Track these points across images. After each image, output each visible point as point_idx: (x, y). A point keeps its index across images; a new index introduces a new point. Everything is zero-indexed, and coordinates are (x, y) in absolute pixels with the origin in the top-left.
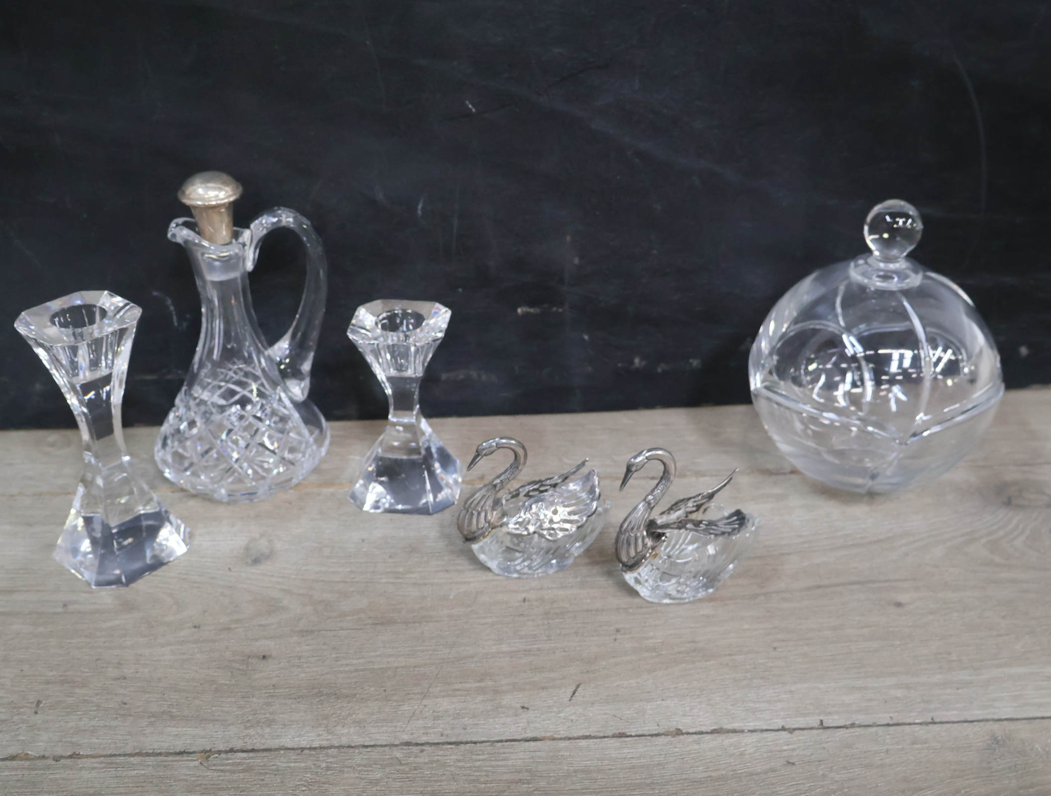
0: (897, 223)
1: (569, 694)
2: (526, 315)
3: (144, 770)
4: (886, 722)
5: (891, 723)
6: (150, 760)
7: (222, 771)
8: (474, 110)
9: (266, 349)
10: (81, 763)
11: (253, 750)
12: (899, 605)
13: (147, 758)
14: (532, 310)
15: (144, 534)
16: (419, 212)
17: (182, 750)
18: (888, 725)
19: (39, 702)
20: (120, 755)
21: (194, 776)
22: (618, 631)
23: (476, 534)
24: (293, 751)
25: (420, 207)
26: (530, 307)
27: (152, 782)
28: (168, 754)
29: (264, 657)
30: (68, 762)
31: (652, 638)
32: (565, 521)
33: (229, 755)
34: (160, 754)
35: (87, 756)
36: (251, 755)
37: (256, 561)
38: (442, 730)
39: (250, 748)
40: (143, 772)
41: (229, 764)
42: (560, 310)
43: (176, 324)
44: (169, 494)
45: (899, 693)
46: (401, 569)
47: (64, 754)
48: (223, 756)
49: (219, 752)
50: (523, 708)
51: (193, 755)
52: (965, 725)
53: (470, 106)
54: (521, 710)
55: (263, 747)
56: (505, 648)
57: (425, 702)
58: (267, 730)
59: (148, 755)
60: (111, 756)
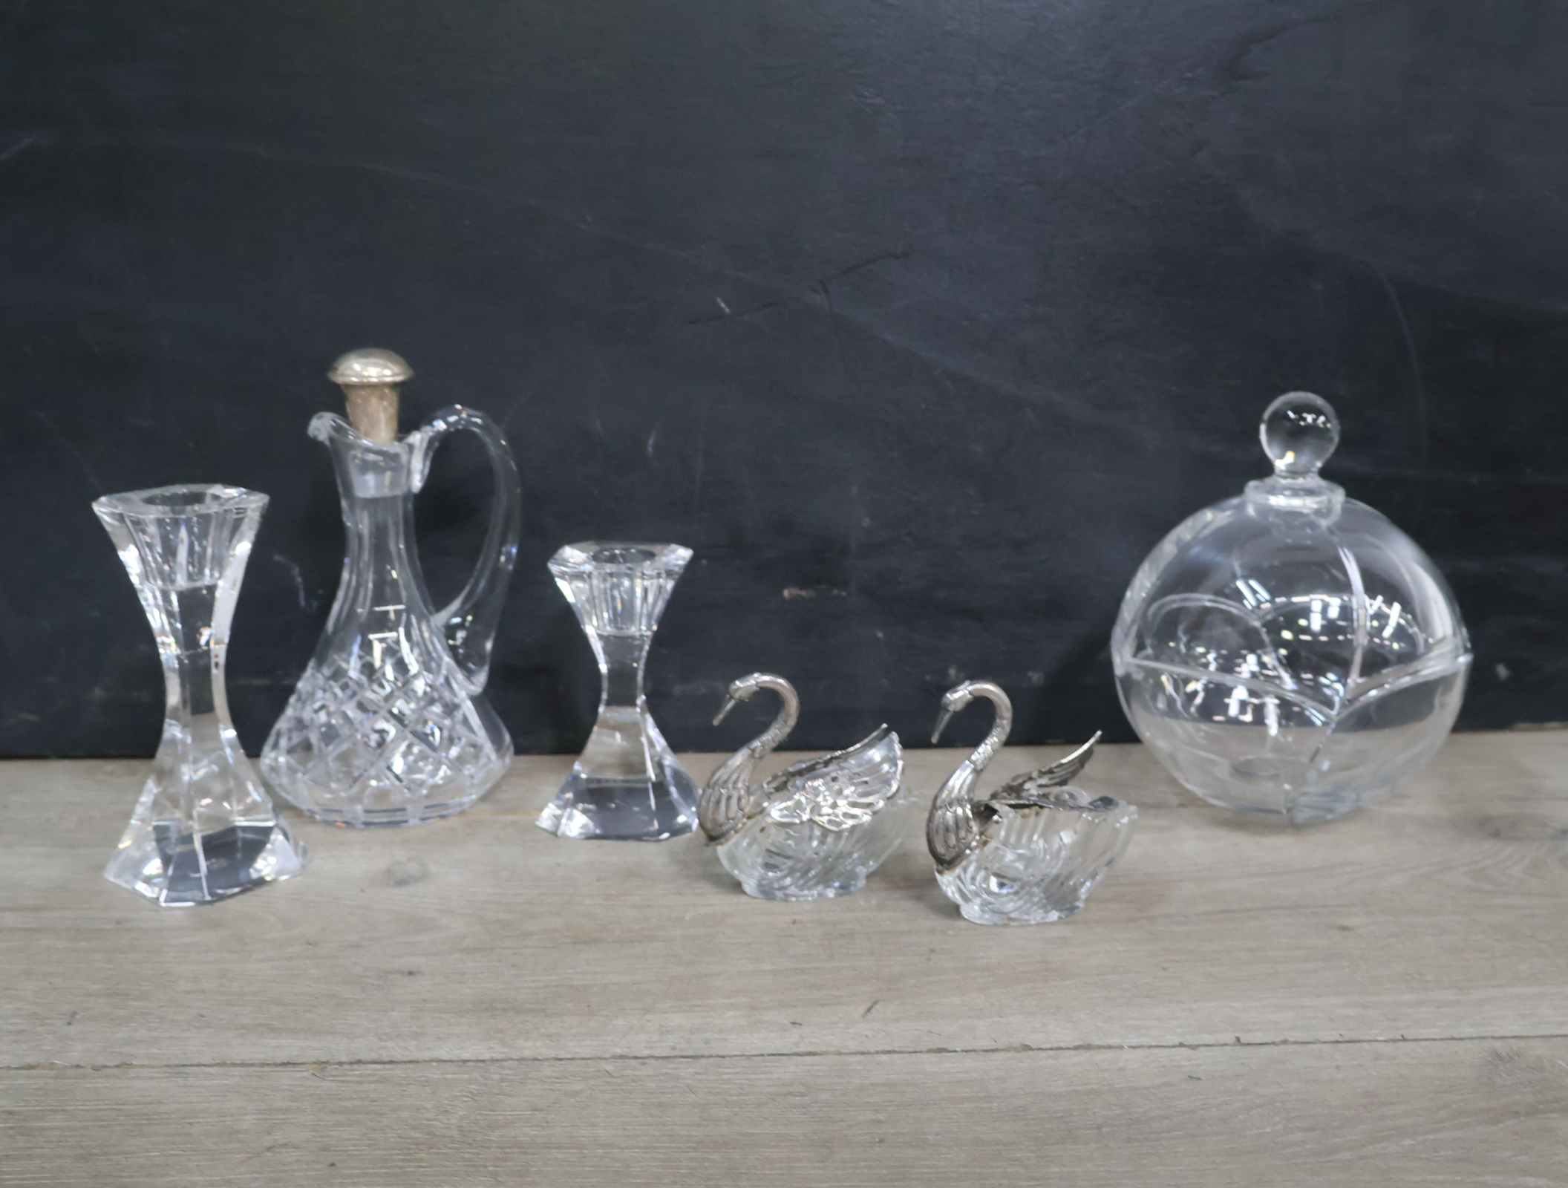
0: (1304, 419)
1: (862, 1009)
2: (795, 600)
3: (226, 1080)
4: (1333, 1039)
5: (1340, 1039)
6: (235, 1071)
7: (343, 1081)
8: (727, 310)
9: (431, 613)
10: (132, 1073)
11: (391, 1062)
12: (1345, 928)
13: (232, 1069)
14: (804, 593)
15: (239, 855)
16: (650, 449)
17: (285, 1061)
18: (1338, 1042)
19: (74, 1014)
20: (192, 1065)
21: (301, 1086)
22: (932, 951)
23: (725, 828)
24: (451, 1063)
25: (651, 442)
26: (801, 589)
27: (237, 1092)
28: (263, 1065)
29: (410, 973)
30: (116, 1071)
31: (983, 958)
32: (854, 805)
33: (356, 1066)
34: (253, 1065)
35: (143, 1066)
36: (388, 1066)
37: (402, 883)
38: (673, 1044)
39: (386, 1059)
40: (225, 1082)
41: (356, 1075)
42: (844, 594)
43: (303, 603)
45: (1351, 1012)
46: (613, 892)
47: (108, 1064)
48: (347, 1067)
49: (340, 1063)
50: (794, 1023)
51: (303, 1066)
52: (1452, 1042)
53: (723, 305)
54: (792, 1026)
55: (406, 1059)
56: (766, 966)
57: (648, 1017)
58: (413, 1043)
59: (234, 1065)
60: (178, 1066)
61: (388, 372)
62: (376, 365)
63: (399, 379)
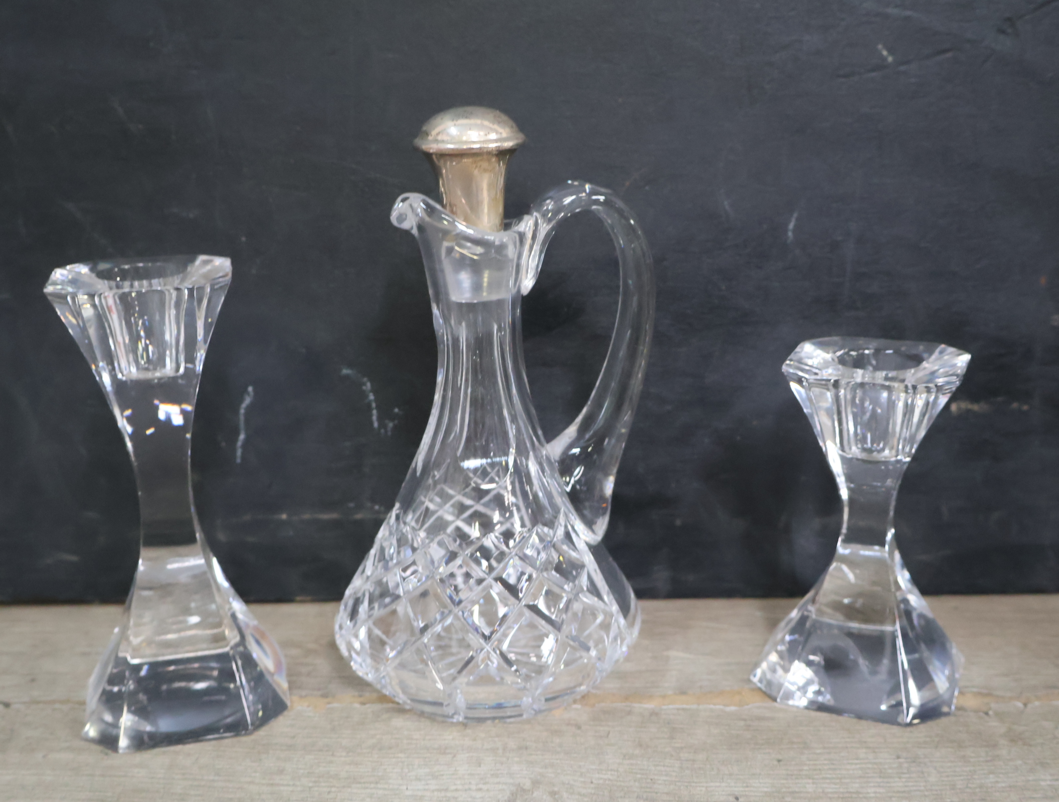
2: (965, 415)
8: (890, 59)
14: (975, 407)
16: (790, 234)
25: (791, 226)
26: (972, 403)
42: (1025, 408)
43: (376, 425)
44: (357, 705)
53: (885, 53)
61: (493, 136)
62: (481, 127)
63: (508, 144)
